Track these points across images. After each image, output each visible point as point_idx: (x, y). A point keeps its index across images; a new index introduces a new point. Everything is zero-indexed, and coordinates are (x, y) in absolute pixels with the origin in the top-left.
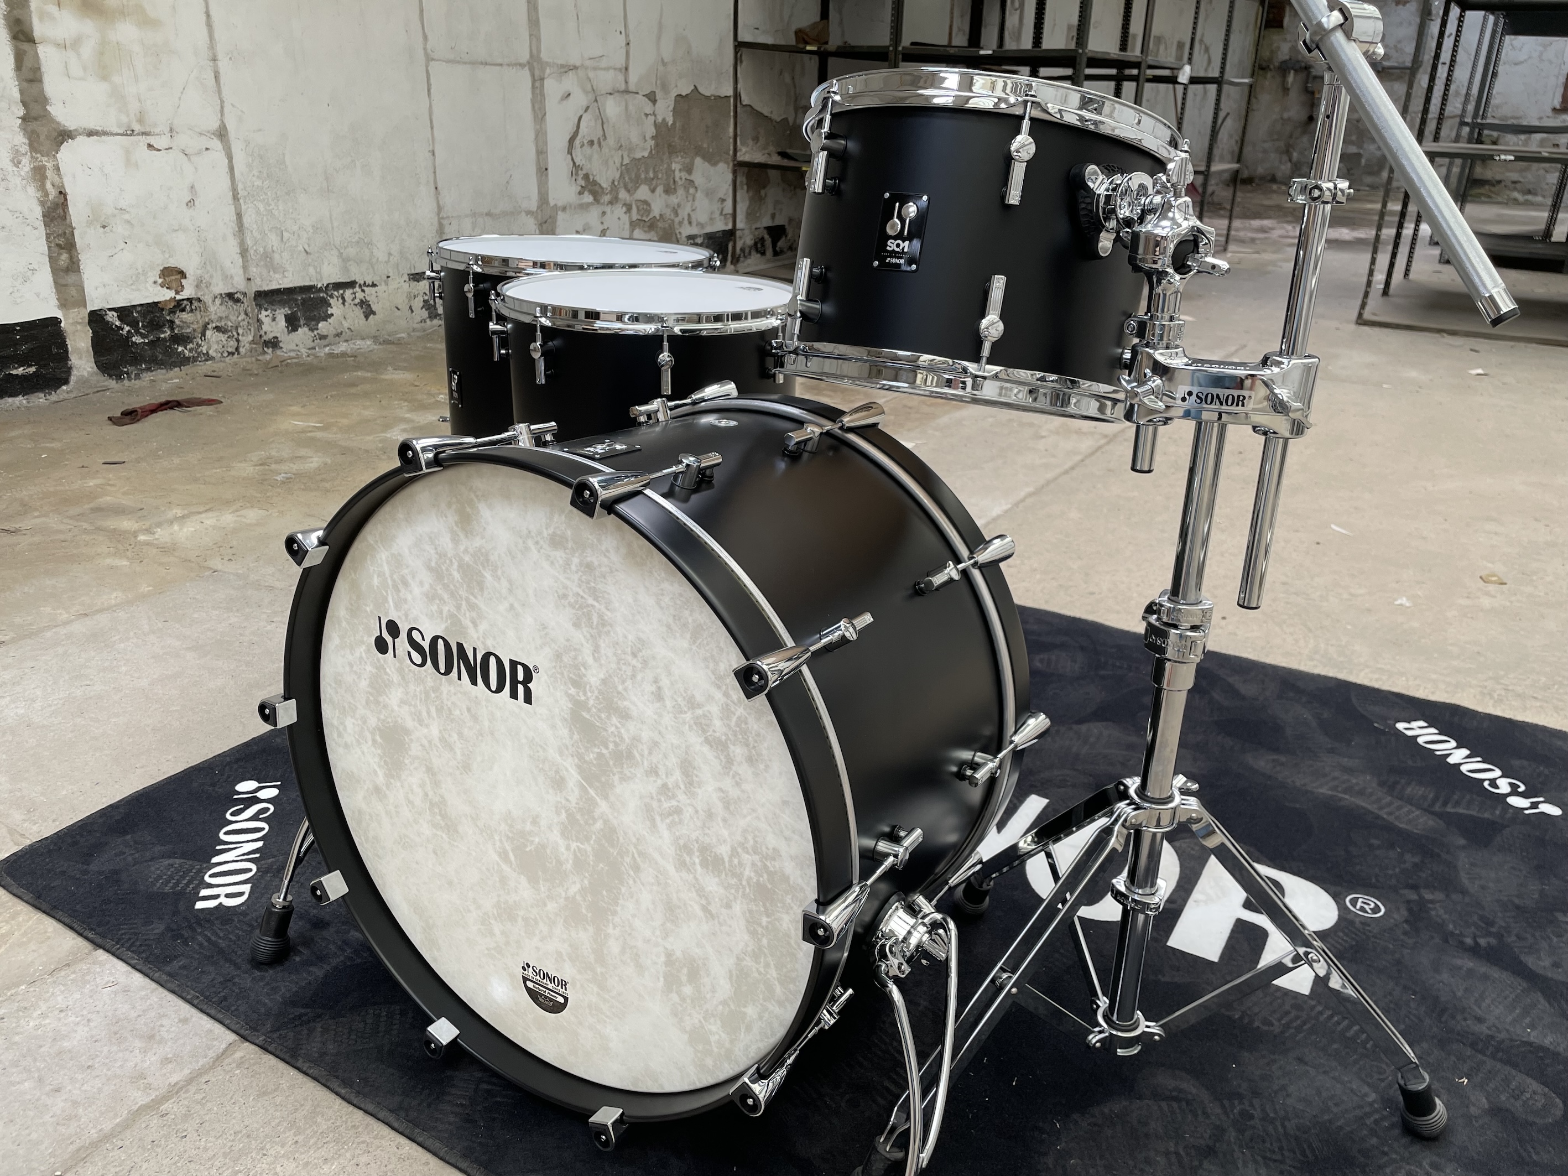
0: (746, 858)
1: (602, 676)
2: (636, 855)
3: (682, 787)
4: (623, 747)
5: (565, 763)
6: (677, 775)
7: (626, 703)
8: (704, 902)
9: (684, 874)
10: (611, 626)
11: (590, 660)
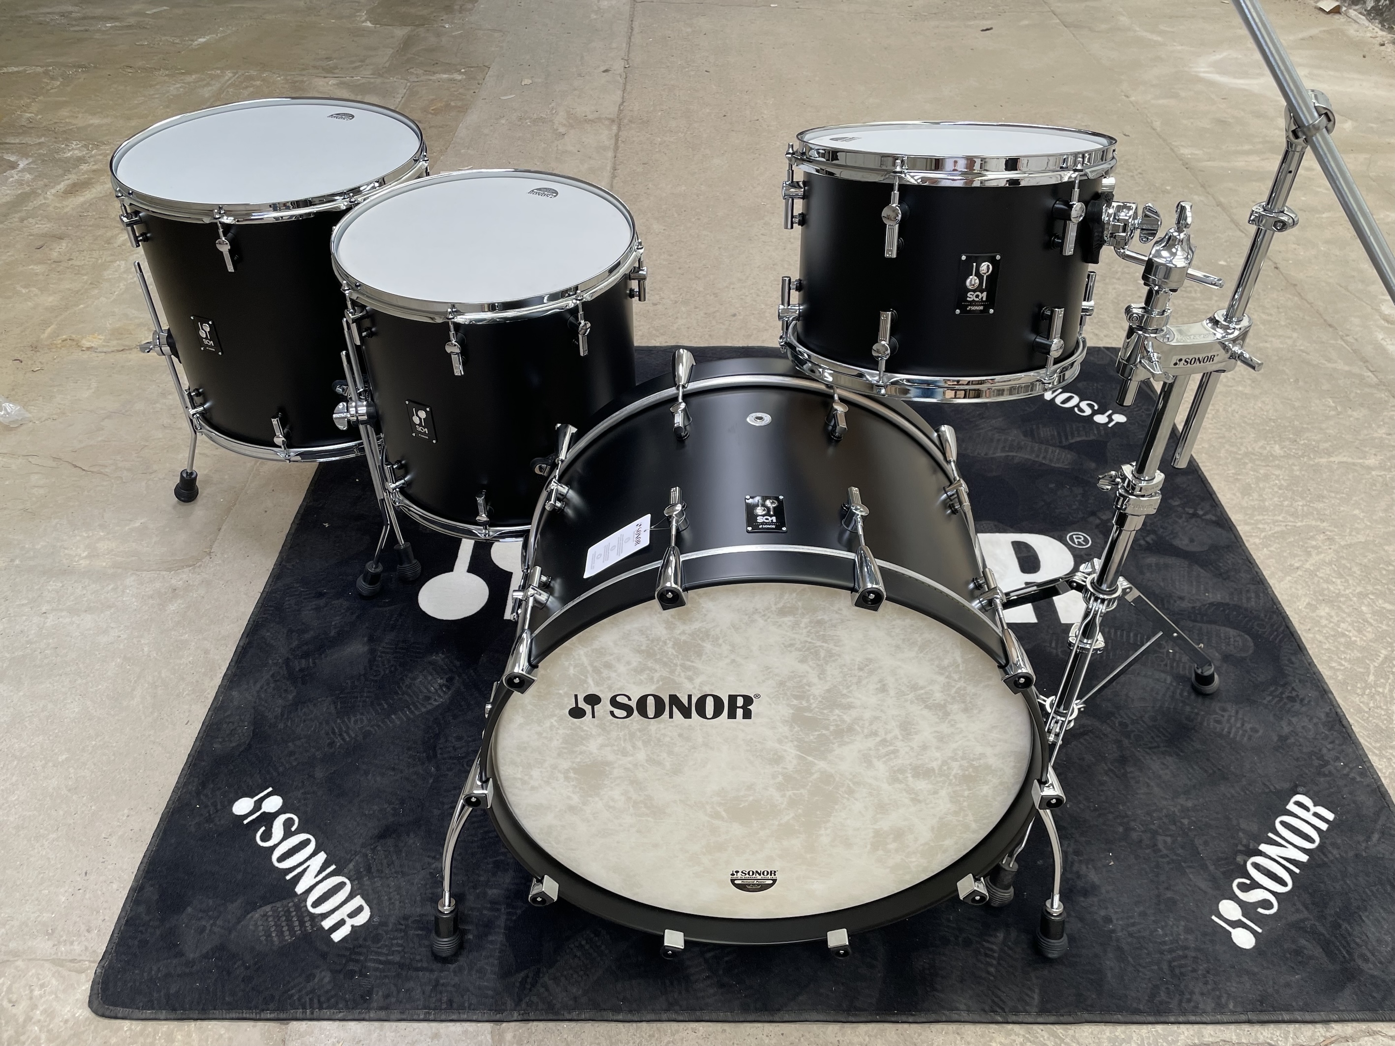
0: (955, 765)
1: (827, 687)
2: (851, 785)
3: (900, 737)
4: (844, 726)
5: (784, 748)
6: (897, 732)
7: (848, 700)
8: (913, 796)
9: (897, 785)
10: (839, 655)
11: (815, 680)
